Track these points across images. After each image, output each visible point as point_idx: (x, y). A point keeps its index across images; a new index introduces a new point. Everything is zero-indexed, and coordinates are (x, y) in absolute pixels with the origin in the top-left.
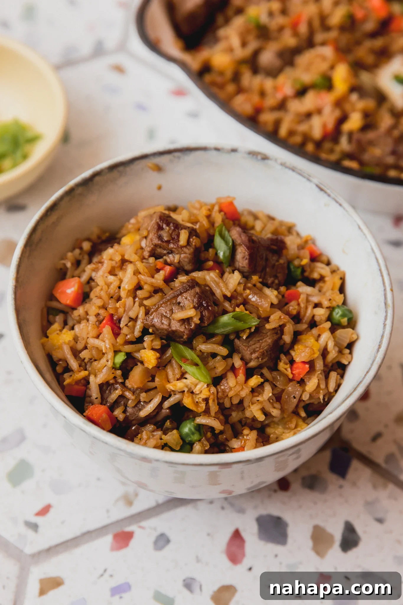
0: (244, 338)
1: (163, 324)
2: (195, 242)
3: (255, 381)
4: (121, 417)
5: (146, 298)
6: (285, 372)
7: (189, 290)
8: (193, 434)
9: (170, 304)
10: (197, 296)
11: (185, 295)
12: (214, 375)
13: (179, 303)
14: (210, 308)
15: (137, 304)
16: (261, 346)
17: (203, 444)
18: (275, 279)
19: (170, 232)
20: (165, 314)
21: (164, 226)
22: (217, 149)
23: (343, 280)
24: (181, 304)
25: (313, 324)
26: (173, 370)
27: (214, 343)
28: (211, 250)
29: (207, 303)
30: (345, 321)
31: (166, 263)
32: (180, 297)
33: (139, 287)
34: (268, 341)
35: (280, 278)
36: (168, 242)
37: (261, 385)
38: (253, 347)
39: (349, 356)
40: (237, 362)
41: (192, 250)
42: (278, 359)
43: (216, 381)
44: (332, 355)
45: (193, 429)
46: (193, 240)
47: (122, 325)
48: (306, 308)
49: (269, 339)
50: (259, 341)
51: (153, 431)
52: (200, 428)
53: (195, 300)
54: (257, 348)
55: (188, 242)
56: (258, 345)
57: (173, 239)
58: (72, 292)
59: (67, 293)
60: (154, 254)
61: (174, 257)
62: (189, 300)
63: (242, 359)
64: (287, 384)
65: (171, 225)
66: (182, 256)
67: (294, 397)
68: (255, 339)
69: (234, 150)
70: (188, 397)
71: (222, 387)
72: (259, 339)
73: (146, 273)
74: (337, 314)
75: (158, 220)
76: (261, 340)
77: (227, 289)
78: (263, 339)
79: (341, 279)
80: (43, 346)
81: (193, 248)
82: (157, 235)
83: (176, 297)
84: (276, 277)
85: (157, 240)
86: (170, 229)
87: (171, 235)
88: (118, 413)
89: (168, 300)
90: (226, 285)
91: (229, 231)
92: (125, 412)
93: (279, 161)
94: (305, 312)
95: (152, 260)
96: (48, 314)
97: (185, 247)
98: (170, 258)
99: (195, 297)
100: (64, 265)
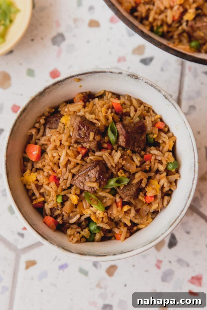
0: (122, 188)
1: (80, 186)
2: (98, 139)
3: (126, 208)
4: (61, 222)
5: (72, 169)
6: (142, 200)
7: (94, 168)
8: (96, 230)
9: (84, 175)
10: (98, 172)
11: (91, 171)
12: (106, 206)
13: (89, 175)
14: (104, 180)
15: (68, 171)
16: (130, 193)
17: (100, 234)
18: (139, 148)
19: (85, 131)
20: (81, 181)
21: (82, 127)
22: (111, 72)
23: (175, 142)
24: (90, 176)
25: (158, 171)
26: (86, 203)
27: (106, 192)
28: (106, 138)
29: (103, 177)
30: (174, 170)
31: (83, 147)
32: (89, 172)
33: (69, 161)
34: (134, 189)
35: (142, 147)
36: (84, 138)
37: (130, 210)
38: (126, 193)
39: (175, 187)
40: (118, 200)
41: (96, 143)
42: (139, 194)
43: (107, 209)
44: (166, 189)
45: (96, 229)
46: (97, 137)
47: (60, 182)
48: (155, 164)
49: (134, 188)
50: (129, 189)
51: (76, 228)
52: (99, 228)
53: (97, 175)
54: (128, 194)
55: (94, 139)
56: (128, 192)
57: (86, 136)
58: (36, 153)
59: (33, 154)
60: (77, 142)
61: (87, 144)
62: (94, 175)
63: (120, 197)
64: (142, 205)
65: (86, 127)
66: (91, 145)
67: (146, 212)
68: (127, 189)
69: (120, 73)
70: (93, 216)
71: (110, 212)
72: (129, 188)
73: (72, 156)
74: (170, 167)
75: (79, 124)
76: (130, 189)
77: (114, 163)
78: (131, 188)
79: (174, 142)
80: (22, 181)
81: (97, 141)
82: (78, 133)
83: (87, 172)
84: (140, 146)
85: (78, 136)
86: (85, 130)
87: (85, 133)
88: (59, 220)
89: (83, 174)
90: (113, 160)
91: (116, 125)
92: (62, 219)
93: (144, 81)
94: (154, 167)
95: (75, 146)
96: (24, 161)
97: (93, 141)
98: (85, 145)
99: (97, 173)
100: (32, 133)
